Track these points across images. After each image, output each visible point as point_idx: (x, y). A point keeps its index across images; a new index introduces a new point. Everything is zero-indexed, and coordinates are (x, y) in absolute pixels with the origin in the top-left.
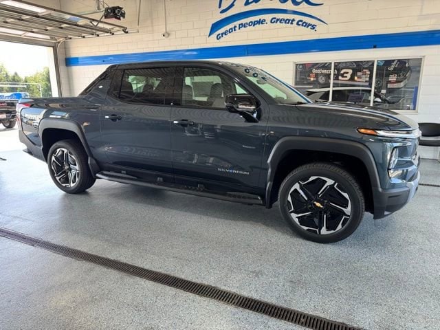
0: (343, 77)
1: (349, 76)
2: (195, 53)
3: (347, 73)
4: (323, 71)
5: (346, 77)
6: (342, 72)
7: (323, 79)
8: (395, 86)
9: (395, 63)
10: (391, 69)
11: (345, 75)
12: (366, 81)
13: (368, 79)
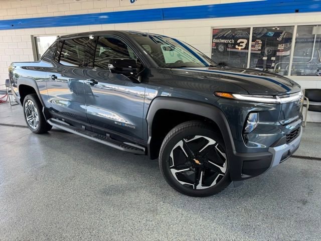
0: (239, 46)
1: (244, 45)
2: (105, 17)
3: (243, 42)
4: (223, 41)
5: (242, 46)
6: (238, 41)
7: (222, 47)
8: (284, 54)
9: (283, 34)
10: (279, 39)
11: (241, 44)
12: (259, 50)
13: (260, 48)
